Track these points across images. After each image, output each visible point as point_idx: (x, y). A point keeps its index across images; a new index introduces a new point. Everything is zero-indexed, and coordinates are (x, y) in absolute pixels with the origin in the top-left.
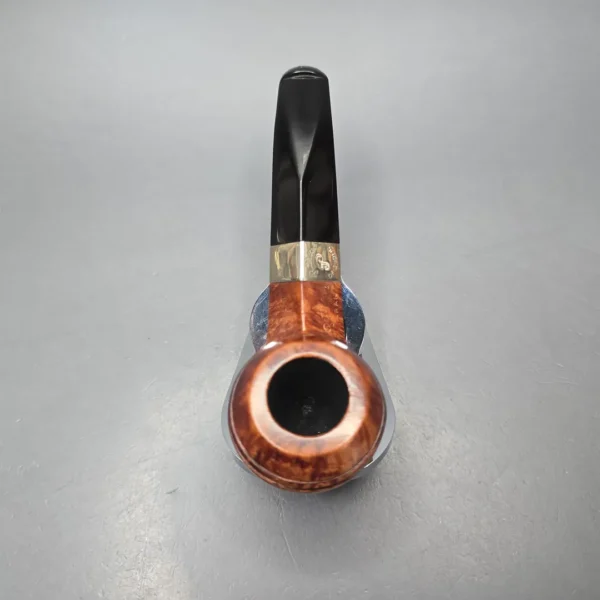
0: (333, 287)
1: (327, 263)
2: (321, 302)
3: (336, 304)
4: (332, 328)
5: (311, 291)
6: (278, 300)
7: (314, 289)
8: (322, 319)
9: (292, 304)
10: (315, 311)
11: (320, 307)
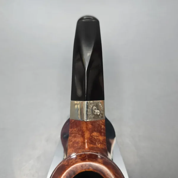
0: (101, 122)
1: (99, 111)
2: (95, 131)
3: (102, 131)
4: (100, 143)
5: (90, 126)
6: (74, 129)
7: (92, 125)
8: (95, 140)
9: (80, 133)
10: (92, 136)
11: (95, 134)
